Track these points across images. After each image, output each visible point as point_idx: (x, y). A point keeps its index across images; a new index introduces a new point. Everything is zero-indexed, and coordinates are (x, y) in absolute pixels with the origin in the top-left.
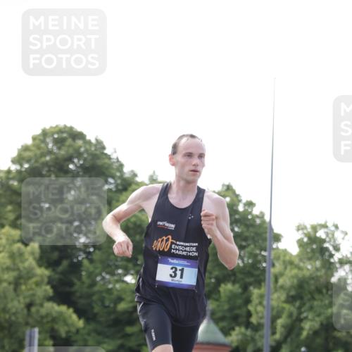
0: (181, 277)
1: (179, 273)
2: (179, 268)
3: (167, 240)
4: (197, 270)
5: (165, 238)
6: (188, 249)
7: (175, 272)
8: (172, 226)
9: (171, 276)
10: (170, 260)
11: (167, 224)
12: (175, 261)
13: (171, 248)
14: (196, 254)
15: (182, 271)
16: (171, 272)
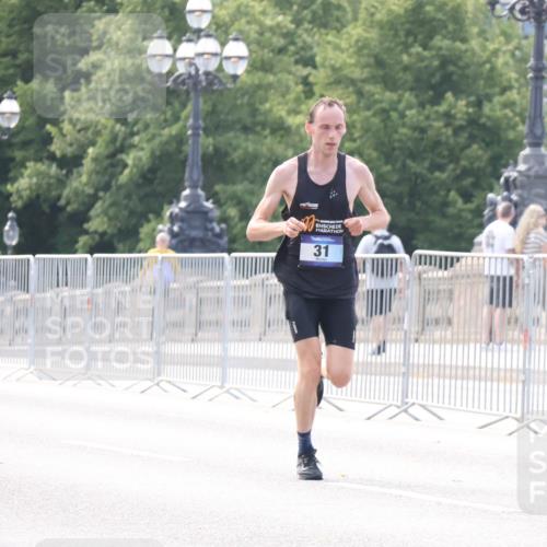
0: (326, 255)
1: (323, 251)
2: (323, 246)
3: (311, 219)
4: (342, 246)
5: (308, 218)
6: (333, 227)
7: (319, 251)
8: (315, 206)
9: (315, 254)
10: (313, 238)
11: (310, 205)
12: (318, 239)
13: (315, 227)
14: (341, 231)
15: (327, 248)
16: (315, 250)
